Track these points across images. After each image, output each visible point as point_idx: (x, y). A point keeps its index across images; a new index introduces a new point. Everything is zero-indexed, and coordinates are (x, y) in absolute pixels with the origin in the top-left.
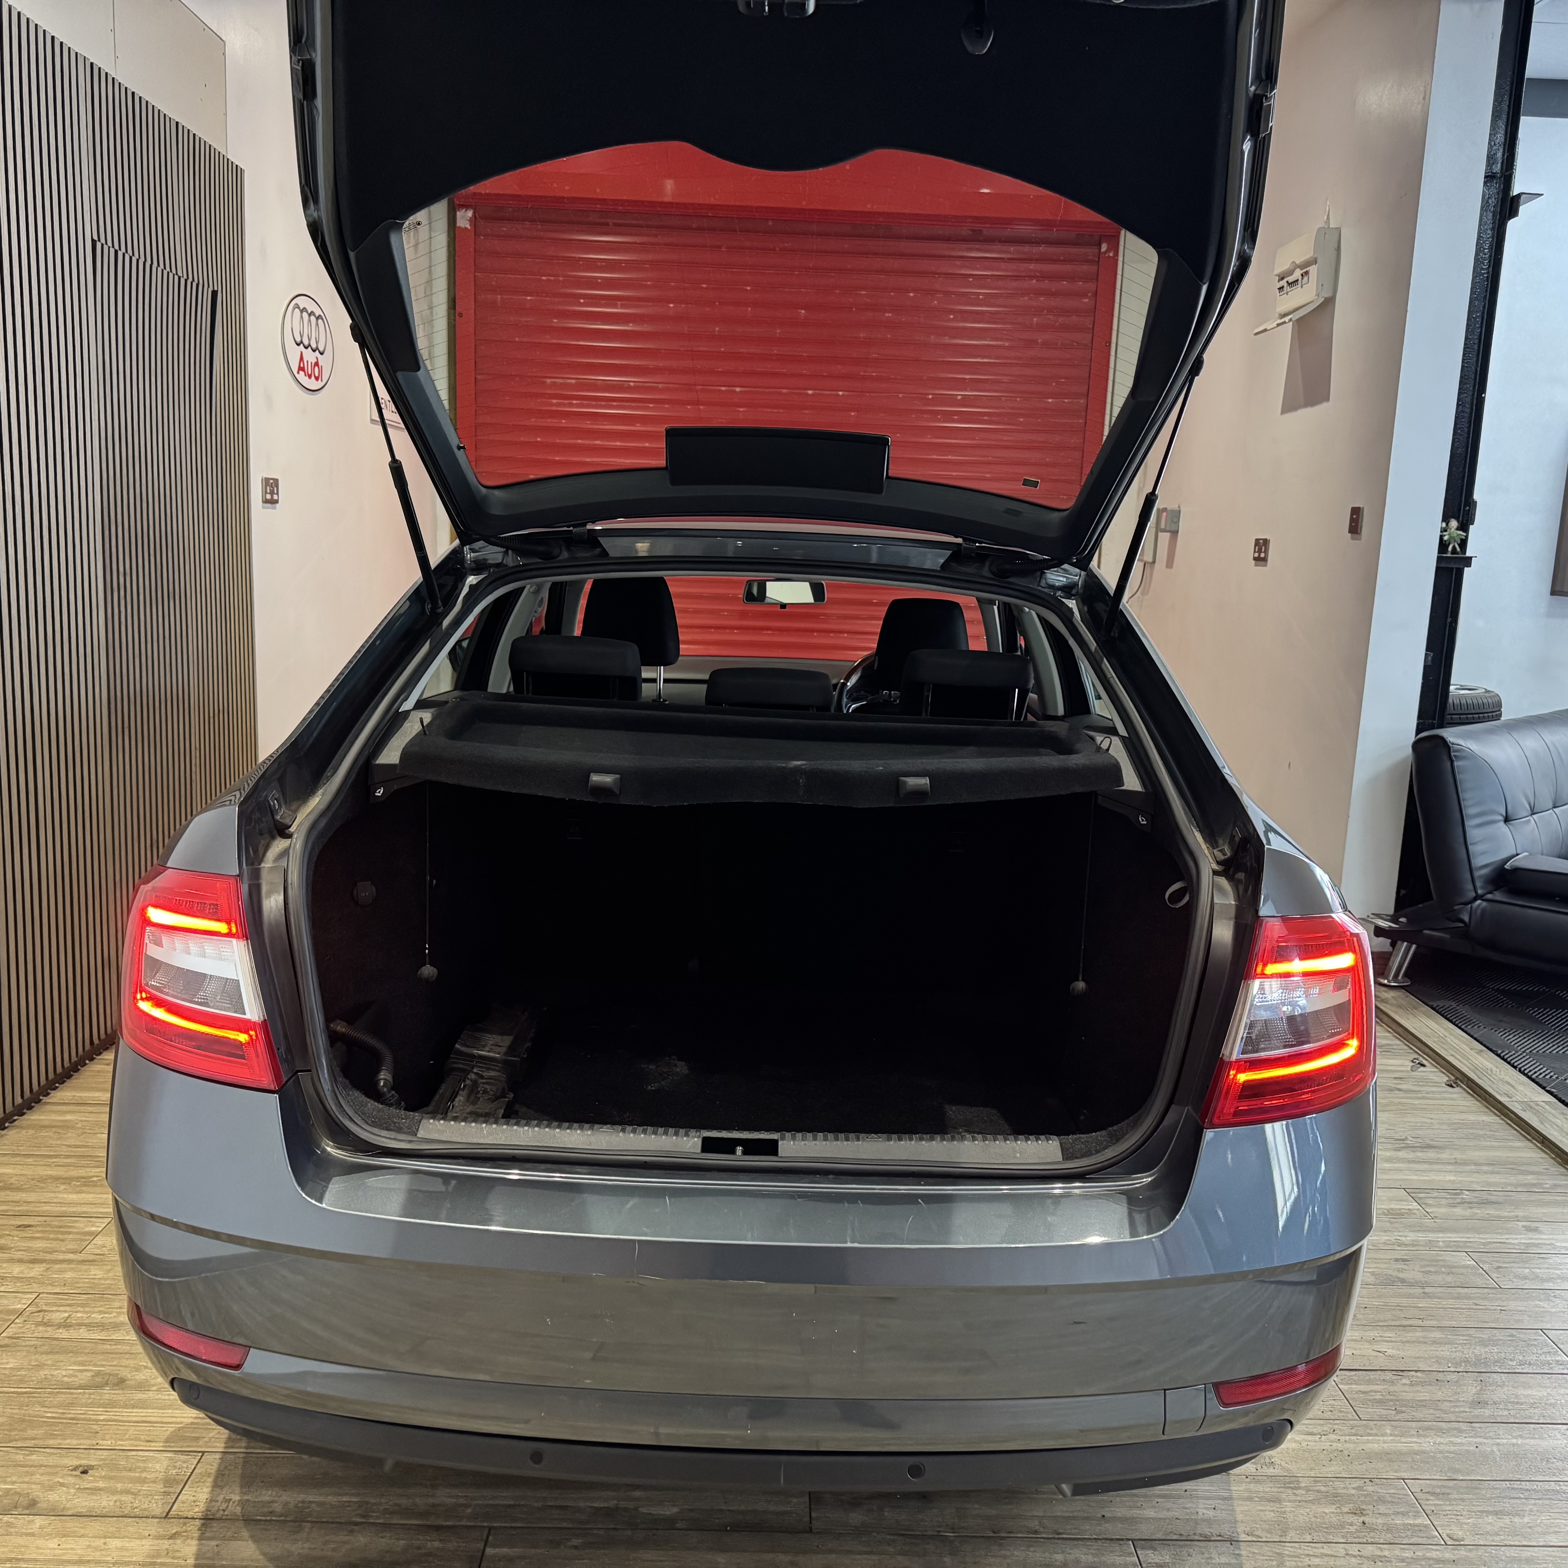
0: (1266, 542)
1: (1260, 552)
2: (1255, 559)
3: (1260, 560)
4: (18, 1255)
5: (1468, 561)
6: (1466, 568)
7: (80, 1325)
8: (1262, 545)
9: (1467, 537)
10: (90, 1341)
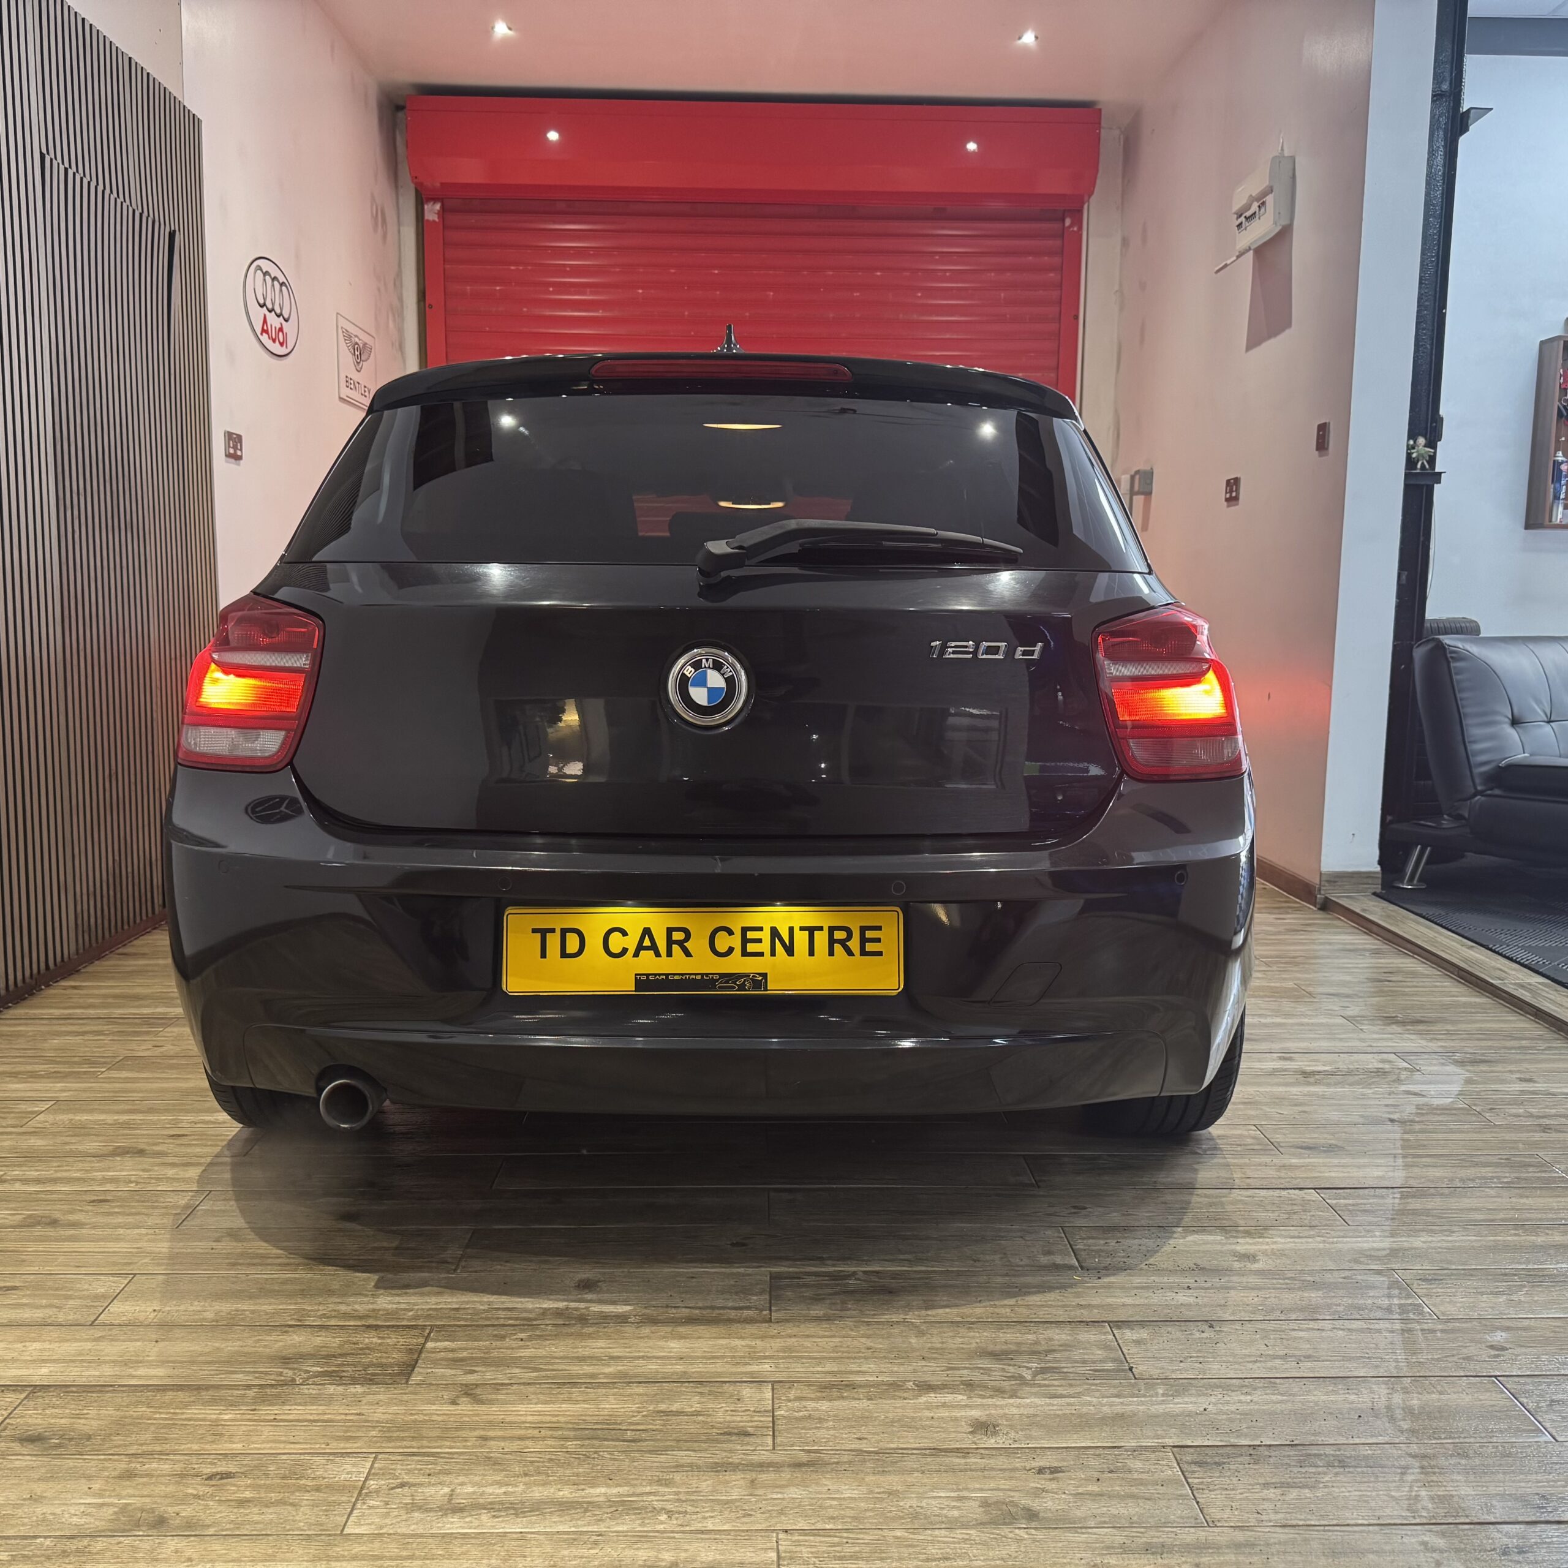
0: (1237, 481)
2: (1227, 500)
3: (1232, 499)
5: (1437, 478)
6: (1436, 486)
7: (15, 1180)
8: (1233, 485)
9: (1435, 453)
10: (24, 1192)
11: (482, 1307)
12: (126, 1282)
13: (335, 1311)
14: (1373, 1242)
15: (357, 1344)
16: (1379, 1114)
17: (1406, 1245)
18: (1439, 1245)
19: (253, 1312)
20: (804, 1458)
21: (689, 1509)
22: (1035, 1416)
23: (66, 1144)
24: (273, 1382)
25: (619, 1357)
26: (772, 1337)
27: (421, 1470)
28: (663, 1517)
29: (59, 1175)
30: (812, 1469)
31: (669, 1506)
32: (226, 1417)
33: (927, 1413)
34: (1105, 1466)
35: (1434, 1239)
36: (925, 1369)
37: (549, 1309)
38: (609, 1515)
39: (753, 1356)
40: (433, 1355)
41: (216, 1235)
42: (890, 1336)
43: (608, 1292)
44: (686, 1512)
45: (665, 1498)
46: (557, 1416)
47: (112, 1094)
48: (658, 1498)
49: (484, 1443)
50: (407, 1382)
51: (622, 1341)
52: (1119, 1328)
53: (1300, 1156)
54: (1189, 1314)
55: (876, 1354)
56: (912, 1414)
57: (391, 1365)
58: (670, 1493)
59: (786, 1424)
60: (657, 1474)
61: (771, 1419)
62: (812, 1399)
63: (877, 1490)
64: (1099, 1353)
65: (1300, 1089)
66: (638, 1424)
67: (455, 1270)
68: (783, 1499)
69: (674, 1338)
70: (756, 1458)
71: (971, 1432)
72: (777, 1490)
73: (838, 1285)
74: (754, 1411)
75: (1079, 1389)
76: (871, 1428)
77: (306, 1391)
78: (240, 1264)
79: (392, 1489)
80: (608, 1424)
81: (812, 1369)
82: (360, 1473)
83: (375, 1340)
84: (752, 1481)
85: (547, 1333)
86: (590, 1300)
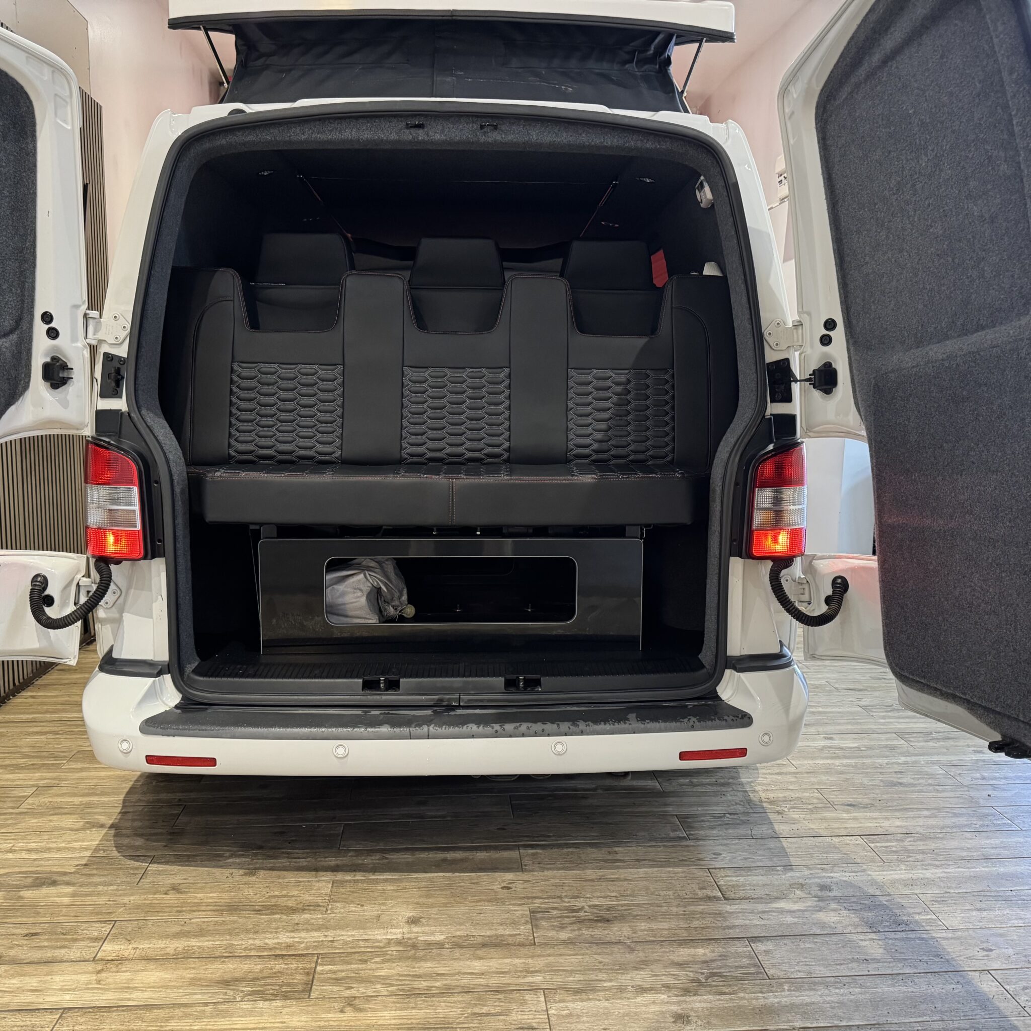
7: (22, 850)
11: (348, 939)
12: (111, 927)
13: (253, 944)
14: (901, 874)
15: (271, 969)
16: (892, 779)
17: (922, 876)
18: (941, 875)
19: (199, 947)
22: (712, 1008)
23: (50, 821)
24: (222, 1000)
25: (443, 974)
26: (539, 956)
33: (644, 1009)
35: (937, 871)
36: (638, 976)
37: (392, 939)
39: (529, 971)
40: (322, 976)
41: (165, 889)
42: (612, 953)
43: (428, 925)
46: (411, 1019)
47: (74, 782)
50: (309, 997)
51: (443, 962)
52: (754, 942)
53: (848, 812)
54: (796, 931)
55: (606, 967)
56: (635, 1010)
57: (296, 985)
59: (557, 1020)
61: (546, 1016)
62: (569, 1001)
64: (744, 961)
65: (841, 761)
66: (463, 1023)
67: (326, 912)
69: (476, 959)
71: (674, 1022)
73: (574, 916)
74: (535, 1011)
75: (735, 988)
76: (610, 1021)
77: (244, 1007)
78: (184, 911)
80: (444, 1024)
81: (567, 979)
83: (283, 966)
85: (394, 957)
86: (417, 933)
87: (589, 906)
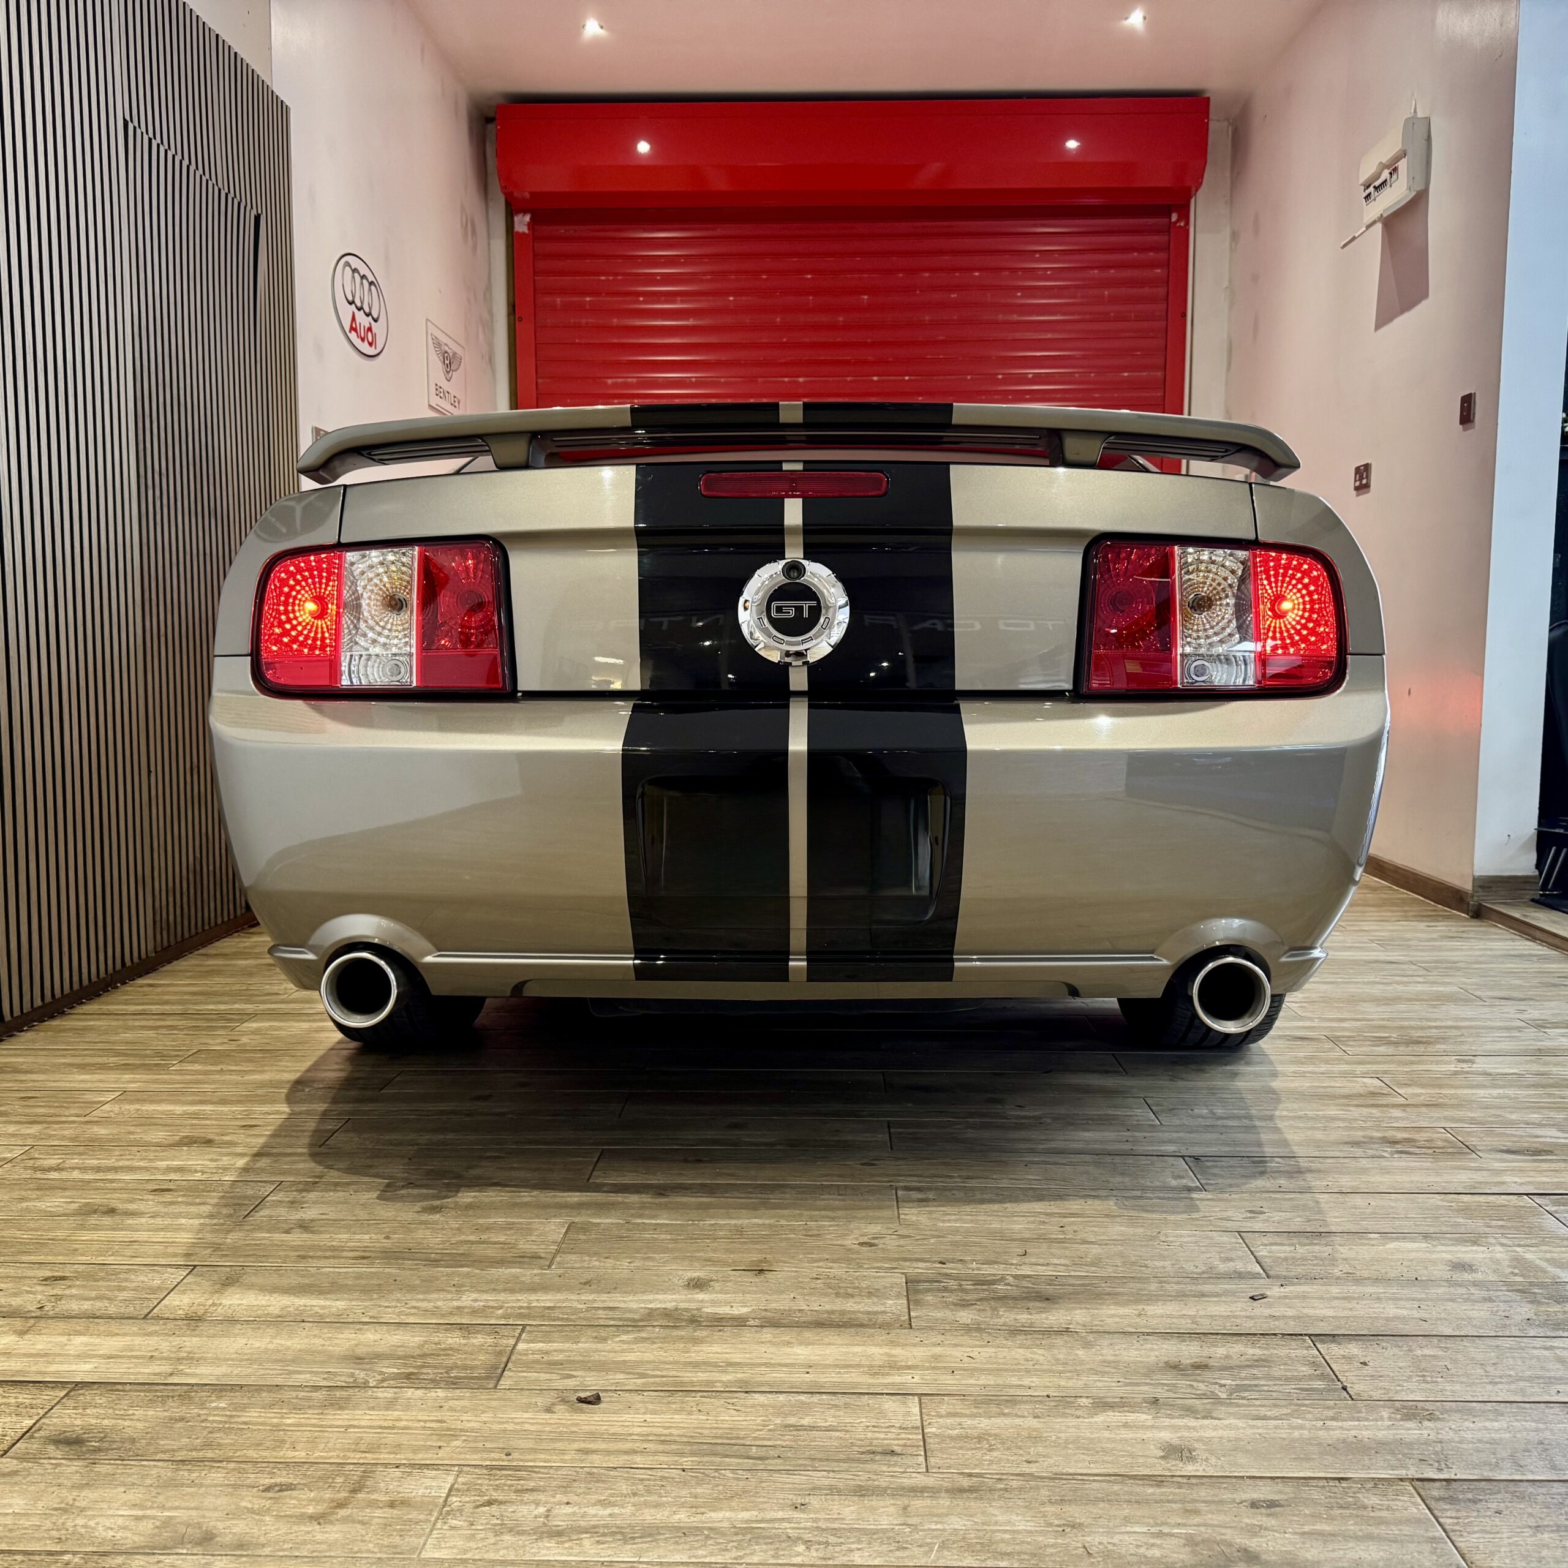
0: (1367, 467)
1: (1361, 479)
2: (1357, 489)
3: (1362, 487)
4: (17, 1119)
7: (74, 1168)
8: (1363, 472)
10: (82, 1181)
11: (580, 1306)
12: (185, 1273)
15: (439, 1343)
19: (323, 1308)
20: (966, 1482)
21: (832, 1539)
22: (1237, 1439)
23: (131, 1133)
24: (343, 1384)
25: (739, 1364)
26: (915, 1345)
27: (512, 1485)
28: (801, 1548)
29: (121, 1164)
30: (974, 1495)
31: (807, 1536)
32: (289, 1421)
33: (1107, 1434)
34: (1332, 1500)
36: (1099, 1384)
37: (656, 1309)
38: (735, 1544)
39: (894, 1366)
40: (524, 1358)
41: (287, 1227)
42: (1051, 1347)
43: (721, 1292)
44: (827, 1543)
45: (802, 1525)
46: (669, 1427)
47: (182, 1086)
48: (793, 1525)
49: (584, 1457)
50: (495, 1387)
51: (741, 1346)
52: (1323, 1342)
53: (1503, 1160)
54: (1406, 1329)
55: (1036, 1367)
56: (1089, 1435)
57: (476, 1368)
58: (807, 1520)
59: (939, 1443)
60: (790, 1497)
61: (920, 1437)
62: (966, 1416)
63: (1056, 1522)
64: (1306, 1370)
65: (1488, 1092)
66: (764, 1439)
67: (549, 1266)
68: (944, 1530)
69: (800, 1343)
70: (906, 1482)
71: (1162, 1457)
72: (935, 1519)
73: (985, 1290)
74: (900, 1428)
75: (1285, 1411)
76: (1041, 1449)
77: (381, 1395)
78: (312, 1257)
79: (477, 1507)
80: (728, 1438)
81: (964, 1382)
82: (440, 1487)
83: (459, 1340)
84: (905, 1508)
85: (654, 1335)
86: (702, 1301)
87: (1016, 1277)
